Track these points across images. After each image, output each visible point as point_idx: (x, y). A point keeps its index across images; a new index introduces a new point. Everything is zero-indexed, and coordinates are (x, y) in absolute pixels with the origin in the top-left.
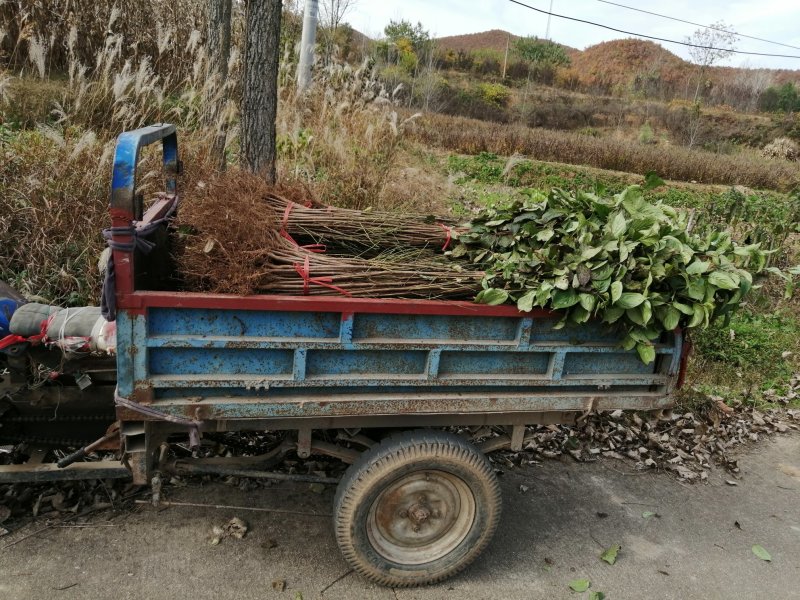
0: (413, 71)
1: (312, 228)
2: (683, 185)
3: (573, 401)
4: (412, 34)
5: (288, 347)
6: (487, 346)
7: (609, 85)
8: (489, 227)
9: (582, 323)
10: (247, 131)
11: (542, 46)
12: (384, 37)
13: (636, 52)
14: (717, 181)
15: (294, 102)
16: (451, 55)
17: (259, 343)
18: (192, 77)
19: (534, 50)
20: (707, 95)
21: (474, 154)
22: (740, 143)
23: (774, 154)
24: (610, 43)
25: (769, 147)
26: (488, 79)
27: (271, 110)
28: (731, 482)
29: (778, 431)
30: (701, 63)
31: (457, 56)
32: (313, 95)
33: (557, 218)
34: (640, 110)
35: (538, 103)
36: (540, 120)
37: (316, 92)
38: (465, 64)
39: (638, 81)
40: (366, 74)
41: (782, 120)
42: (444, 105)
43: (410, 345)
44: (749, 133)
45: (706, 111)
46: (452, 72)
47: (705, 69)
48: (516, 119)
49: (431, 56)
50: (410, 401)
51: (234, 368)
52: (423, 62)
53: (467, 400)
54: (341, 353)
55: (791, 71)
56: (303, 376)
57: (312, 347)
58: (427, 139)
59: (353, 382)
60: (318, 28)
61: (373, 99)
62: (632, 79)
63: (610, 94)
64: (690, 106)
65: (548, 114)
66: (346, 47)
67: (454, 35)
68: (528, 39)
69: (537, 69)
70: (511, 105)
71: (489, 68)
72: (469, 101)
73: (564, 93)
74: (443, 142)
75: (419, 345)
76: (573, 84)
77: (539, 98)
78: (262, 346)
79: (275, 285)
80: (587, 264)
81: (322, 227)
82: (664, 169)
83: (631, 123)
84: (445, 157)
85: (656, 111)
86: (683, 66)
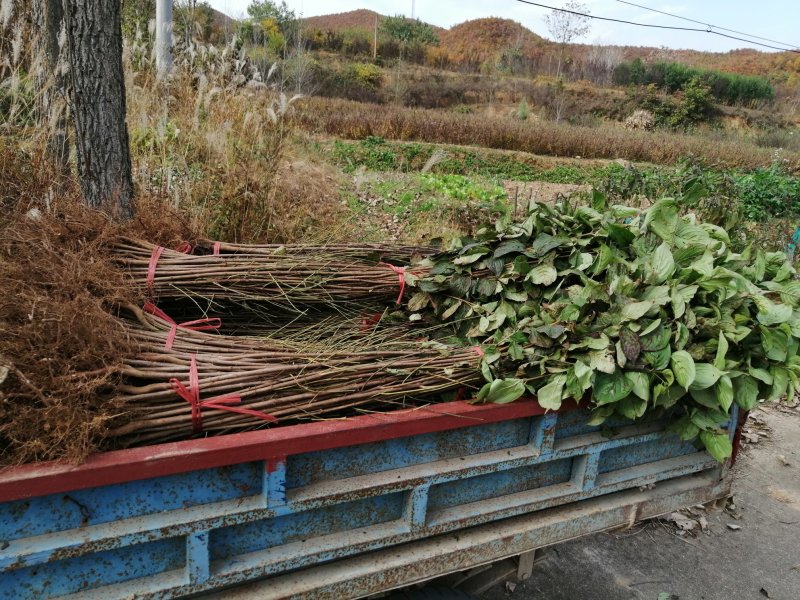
0: (282, 52)
1: (194, 288)
2: (568, 161)
3: (611, 516)
4: (277, 13)
5: (175, 533)
6: (496, 465)
7: (478, 63)
8: (461, 266)
9: (637, 418)
10: (84, 134)
11: (409, 25)
12: (247, 16)
13: (498, 31)
14: (598, 155)
15: (154, 88)
16: (319, 35)
17: (118, 539)
18: (11, 59)
19: (402, 29)
20: (568, 71)
21: (360, 138)
22: (601, 115)
23: (635, 126)
24: (473, 22)
25: (630, 119)
26: (360, 59)
27: (117, 102)
28: (734, 527)
29: (750, 442)
30: (559, 41)
31: (326, 36)
32: (176, 80)
33: (556, 249)
34: (509, 87)
35: (411, 82)
36: (415, 99)
37: (178, 77)
38: (335, 44)
39: (504, 58)
40: (235, 56)
41: (634, 93)
42: (318, 87)
43: (381, 488)
44: (607, 106)
45: (569, 86)
46: (322, 53)
47: (563, 46)
48: (391, 99)
49: (300, 36)
50: (386, 572)
51: (76, 582)
52: (291, 43)
53: (471, 549)
54: (269, 522)
55: (636, 47)
56: (205, 574)
57: (216, 525)
58: (307, 123)
59: (294, 561)
60: (174, 8)
61: (245, 83)
62: (498, 57)
63: (479, 71)
64: (555, 81)
65: (421, 93)
66: (208, 28)
67: (320, 15)
68: (395, 18)
69: (407, 48)
70: (385, 85)
71: (360, 48)
72: (342, 82)
73: (436, 72)
74: (327, 127)
75: (396, 485)
76: (443, 63)
77: (412, 78)
78: (125, 543)
79: (139, 424)
80: (631, 326)
81: (211, 284)
82: (549, 146)
83: (501, 99)
84: (329, 144)
85: (524, 88)
86: (543, 44)
